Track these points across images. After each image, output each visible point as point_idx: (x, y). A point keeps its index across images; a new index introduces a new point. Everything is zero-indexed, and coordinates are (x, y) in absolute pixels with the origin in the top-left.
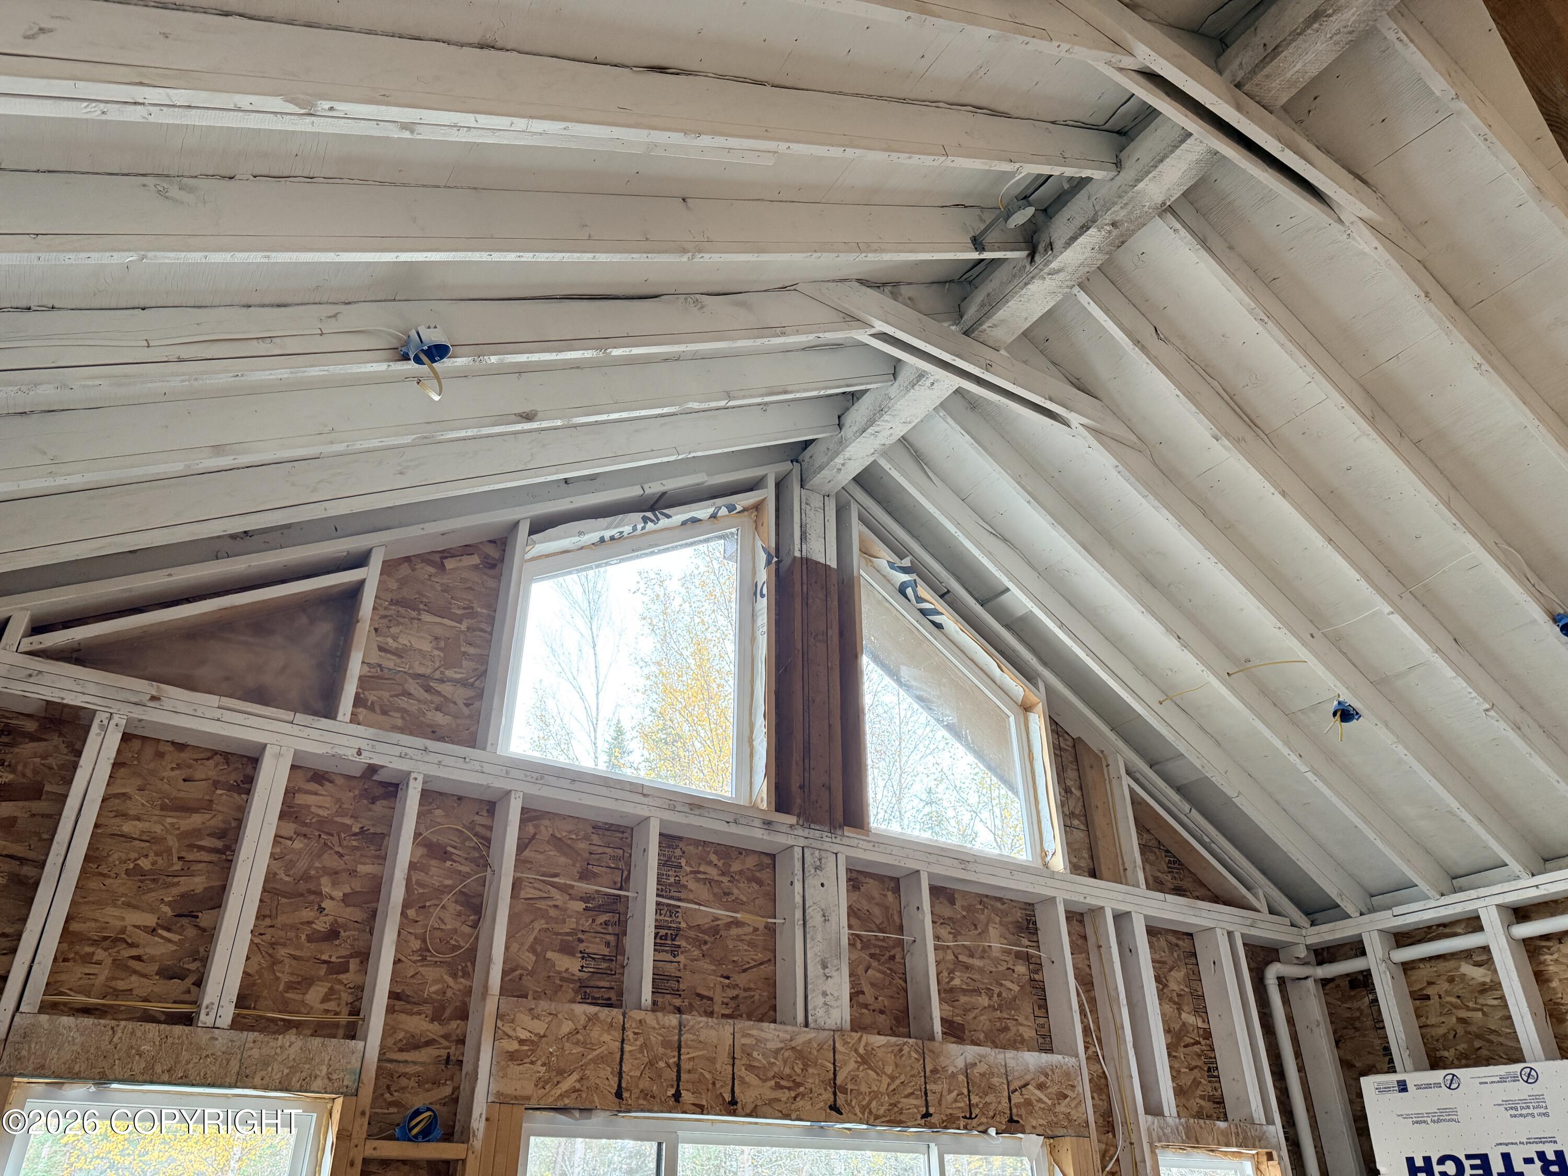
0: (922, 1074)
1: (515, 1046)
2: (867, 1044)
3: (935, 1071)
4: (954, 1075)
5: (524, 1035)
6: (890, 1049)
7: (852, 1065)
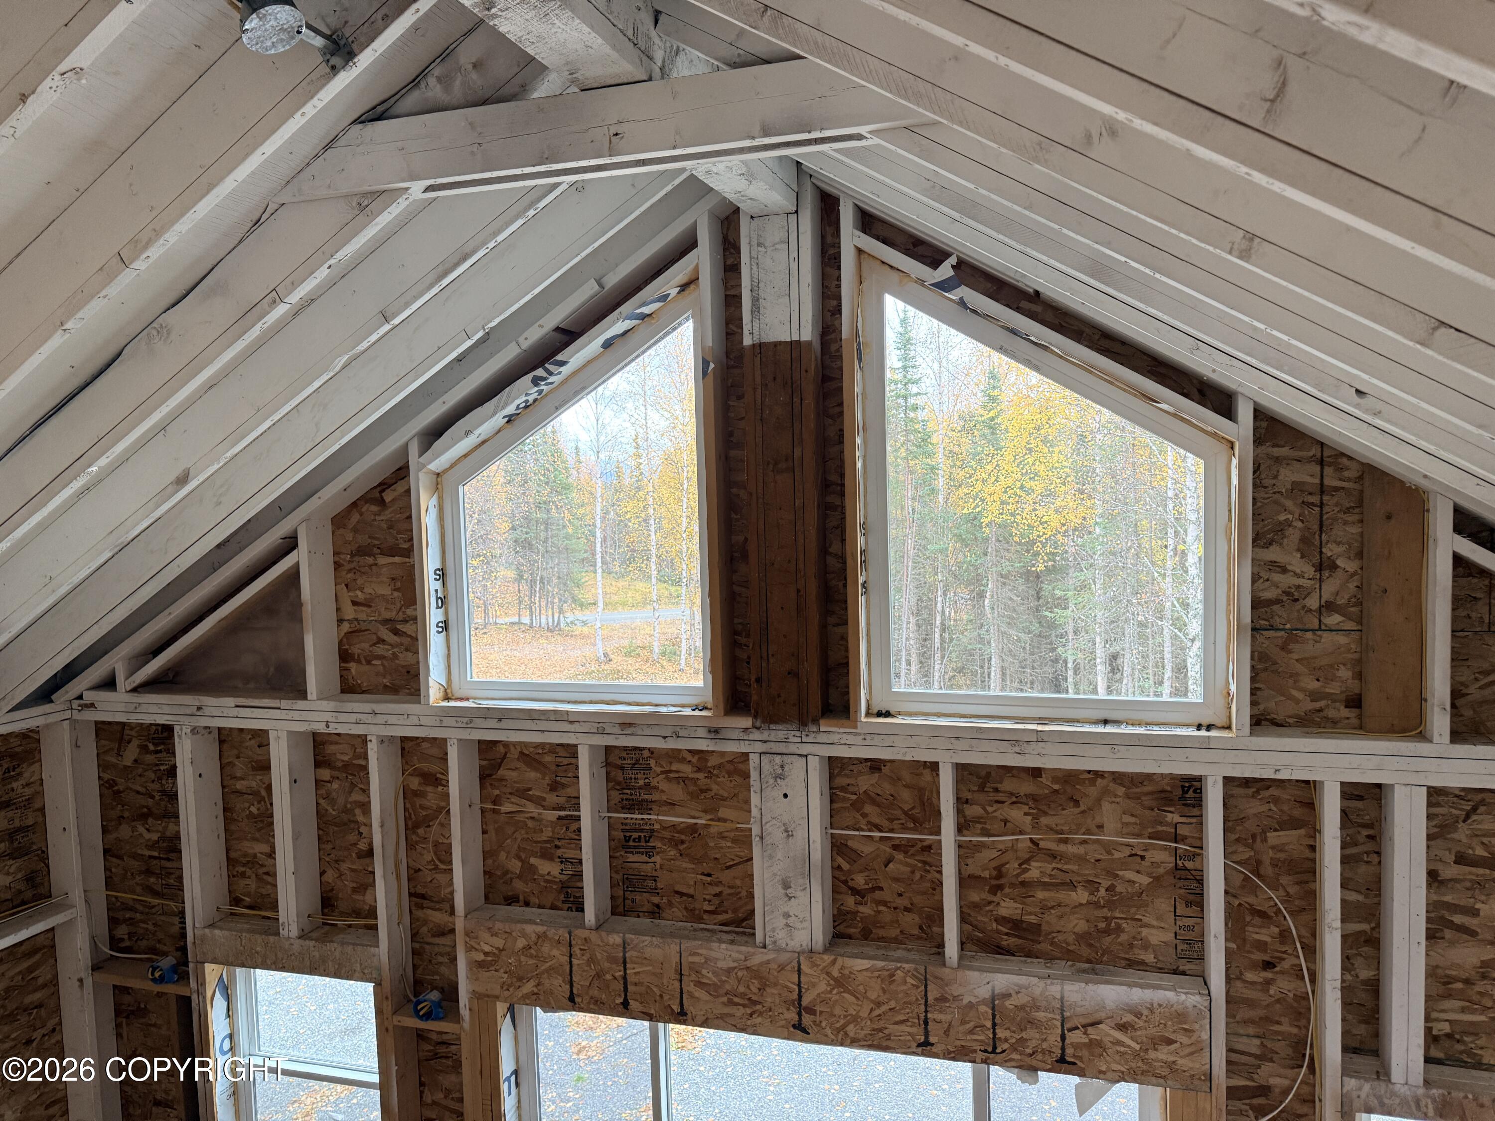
0: (923, 1001)
1: (481, 957)
2: (843, 968)
3: (942, 999)
4: (971, 1005)
5: (487, 948)
6: (877, 974)
7: (822, 987)
